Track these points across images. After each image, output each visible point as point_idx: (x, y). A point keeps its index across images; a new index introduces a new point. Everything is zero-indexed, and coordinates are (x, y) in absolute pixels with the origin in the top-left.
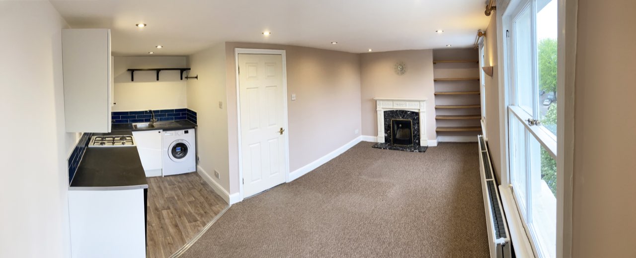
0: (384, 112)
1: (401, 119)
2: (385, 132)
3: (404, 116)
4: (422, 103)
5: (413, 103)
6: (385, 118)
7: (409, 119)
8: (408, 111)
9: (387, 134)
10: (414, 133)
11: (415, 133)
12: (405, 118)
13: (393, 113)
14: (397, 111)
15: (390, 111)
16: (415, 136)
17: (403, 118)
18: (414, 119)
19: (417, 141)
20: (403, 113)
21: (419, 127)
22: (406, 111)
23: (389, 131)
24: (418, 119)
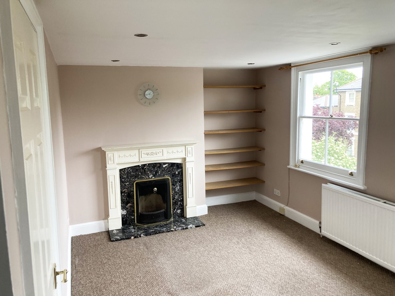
0: (121, 170)
1: (152, 177)
2: (123, 208)
3: (157, 172)
4: (189, 148)
5: (175, 149)
6: (121, 182)
7: (166, 177)
8: (165, 164)
9: (126, 209)
10: (173, 199)
11: (176, 197)
12: (159, 176)
13: (137, 170)
14: (144, 165)
15: (131, 168)
16: (175, 203)
17: (154, 176)
18: (174, 175)
19: (179, 211)
20: (156, 167)
21: (182, 186)
22: (160, 163)
23: (129, 205)
24: (181, 174)
